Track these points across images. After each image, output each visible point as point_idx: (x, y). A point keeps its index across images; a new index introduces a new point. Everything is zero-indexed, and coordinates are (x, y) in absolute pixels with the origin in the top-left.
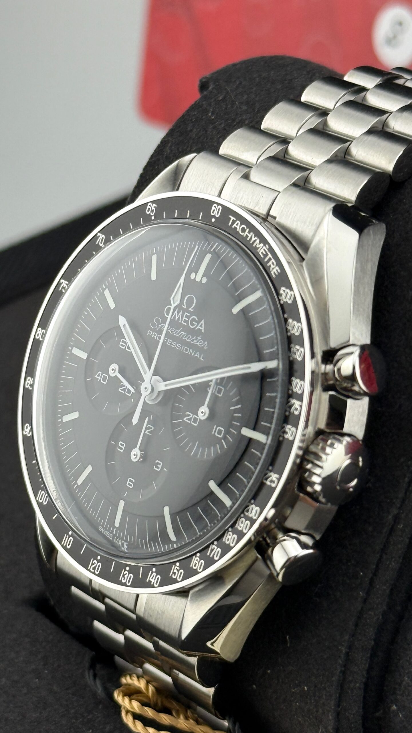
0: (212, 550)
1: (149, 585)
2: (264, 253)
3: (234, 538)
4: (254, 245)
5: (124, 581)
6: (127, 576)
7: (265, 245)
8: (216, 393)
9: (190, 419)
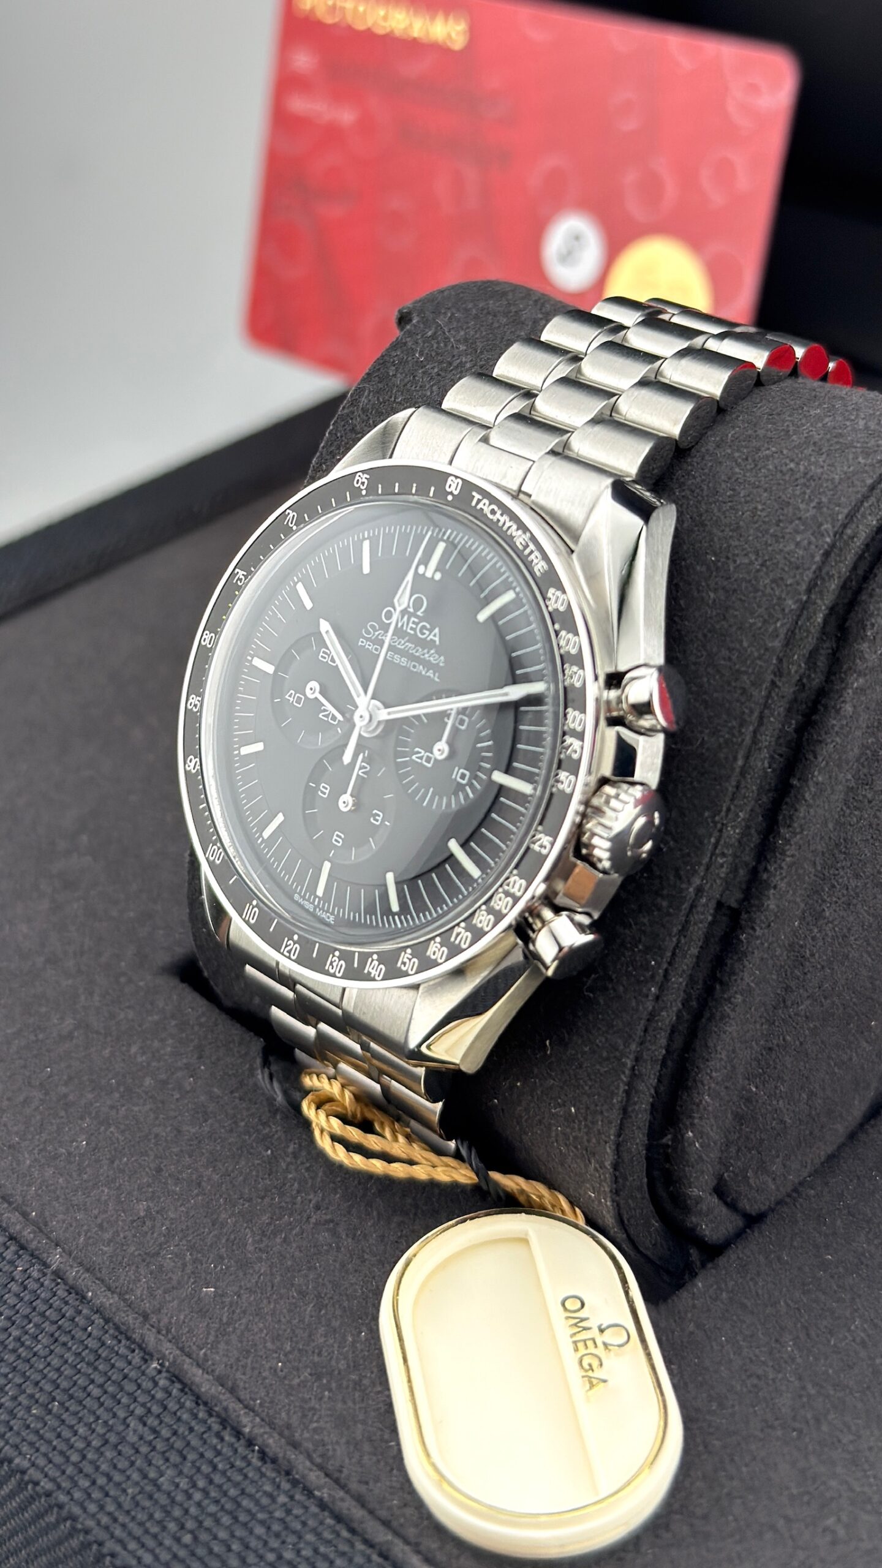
0: (458, 934)
1: (369, 978)
2: (523, 543)
3: (489, 920)
4: (509, 533)
5: (332, 971)
6: (336, 964)
7: (524, 533)
8: (457, 725)
9: (421, 758)
